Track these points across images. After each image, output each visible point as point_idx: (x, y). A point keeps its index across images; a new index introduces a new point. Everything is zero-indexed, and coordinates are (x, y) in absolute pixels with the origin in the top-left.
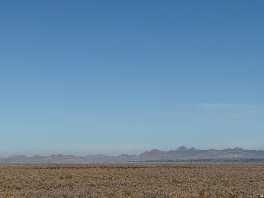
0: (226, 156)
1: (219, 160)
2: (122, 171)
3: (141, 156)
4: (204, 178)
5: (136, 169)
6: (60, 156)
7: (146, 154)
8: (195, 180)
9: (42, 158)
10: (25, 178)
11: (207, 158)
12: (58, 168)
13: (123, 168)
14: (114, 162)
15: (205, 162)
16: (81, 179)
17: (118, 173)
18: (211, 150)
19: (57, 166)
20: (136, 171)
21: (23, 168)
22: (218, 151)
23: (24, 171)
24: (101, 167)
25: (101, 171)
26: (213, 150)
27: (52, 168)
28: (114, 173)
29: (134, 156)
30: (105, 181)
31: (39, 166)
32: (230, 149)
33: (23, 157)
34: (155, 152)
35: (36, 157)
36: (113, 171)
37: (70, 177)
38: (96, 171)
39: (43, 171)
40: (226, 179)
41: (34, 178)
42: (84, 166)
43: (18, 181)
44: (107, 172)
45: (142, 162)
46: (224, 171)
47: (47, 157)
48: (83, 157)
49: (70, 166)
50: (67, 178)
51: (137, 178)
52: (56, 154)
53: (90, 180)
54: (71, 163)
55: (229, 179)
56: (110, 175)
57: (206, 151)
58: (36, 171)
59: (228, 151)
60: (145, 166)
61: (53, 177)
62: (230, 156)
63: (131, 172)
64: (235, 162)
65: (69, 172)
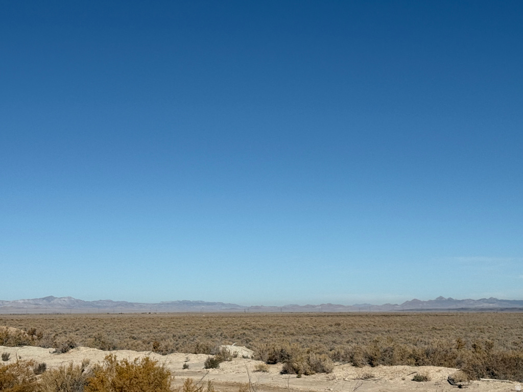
0: (482, 305)
1: (475, 309)
2: (385, 319)
3: (403, 305)
4: (461, 326)
5: (398, 317)
6: (330, 305)
7: (407, 303)
8: (453, 327)
9: (314, 307)
10: (299, 325)
11: (463, 307)
12: (328, 316)
13: (387, 316)
14: (378, 311)
15: (462, 311)
16: (349, 327)
17: (381, 320)
18: (468, 300)
19: (327, 314)
20: (398, 319)
21: (297, 316)
22: (474, 300)
23: (297, 319)
24: (367, 315)
25: (367, 319)
26: (469, 300)
27: (322, 316)
28: (379, 321)
29: (397, 305)
30: (370, 328)
31: (311, 314)
32: (485, 299)
33: (296, 306)
34: (415, 301)
35: (307, 306)
36: (377, 318)
37: (339, 325)
38: (362, 319)
39: (314, 318)
40: (482, 327)
41: (307, 325)
42: (351, 314)
43: (292, 327)
44: (372, 320)
45: (403, 310)
46: (479, 319)
47: (317, 306)
48: (351, 306)
49: (338, 315)
50: (335, 325)
51: (399, 325)
52: (326, 303)
53: (357, 327)
54: (339, 311)
55: (485, 326)
56: (375, 322)
57: (463, 300)
58: (308, 318)
59: (483, 300)
60: (406, 314)
61: (324, 324)
62: (486, 305)
63: (393, 319)
64: (489, 311)
65: (338, 320)
